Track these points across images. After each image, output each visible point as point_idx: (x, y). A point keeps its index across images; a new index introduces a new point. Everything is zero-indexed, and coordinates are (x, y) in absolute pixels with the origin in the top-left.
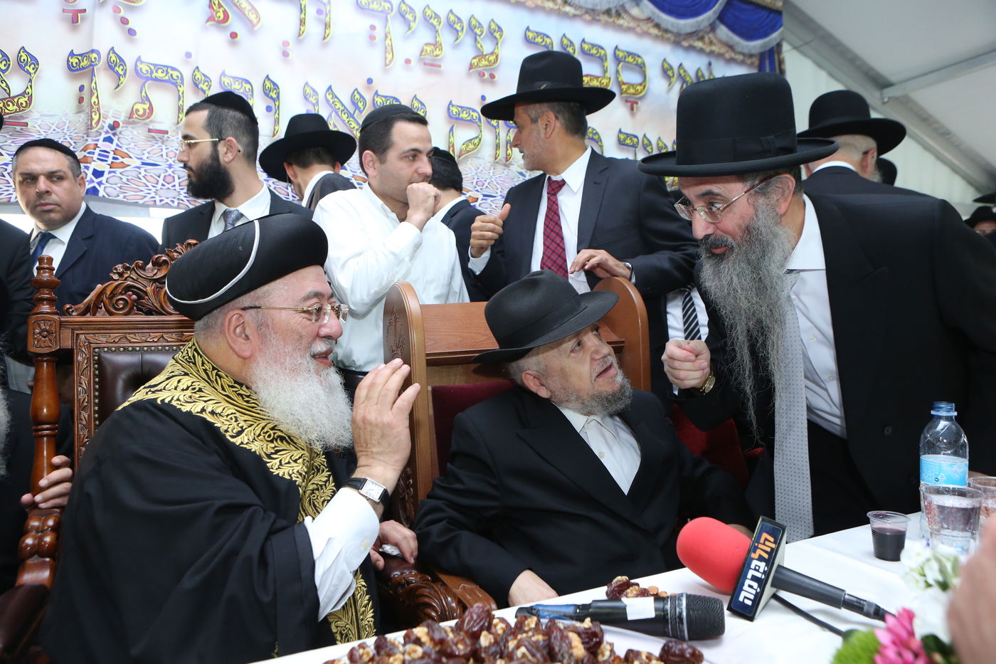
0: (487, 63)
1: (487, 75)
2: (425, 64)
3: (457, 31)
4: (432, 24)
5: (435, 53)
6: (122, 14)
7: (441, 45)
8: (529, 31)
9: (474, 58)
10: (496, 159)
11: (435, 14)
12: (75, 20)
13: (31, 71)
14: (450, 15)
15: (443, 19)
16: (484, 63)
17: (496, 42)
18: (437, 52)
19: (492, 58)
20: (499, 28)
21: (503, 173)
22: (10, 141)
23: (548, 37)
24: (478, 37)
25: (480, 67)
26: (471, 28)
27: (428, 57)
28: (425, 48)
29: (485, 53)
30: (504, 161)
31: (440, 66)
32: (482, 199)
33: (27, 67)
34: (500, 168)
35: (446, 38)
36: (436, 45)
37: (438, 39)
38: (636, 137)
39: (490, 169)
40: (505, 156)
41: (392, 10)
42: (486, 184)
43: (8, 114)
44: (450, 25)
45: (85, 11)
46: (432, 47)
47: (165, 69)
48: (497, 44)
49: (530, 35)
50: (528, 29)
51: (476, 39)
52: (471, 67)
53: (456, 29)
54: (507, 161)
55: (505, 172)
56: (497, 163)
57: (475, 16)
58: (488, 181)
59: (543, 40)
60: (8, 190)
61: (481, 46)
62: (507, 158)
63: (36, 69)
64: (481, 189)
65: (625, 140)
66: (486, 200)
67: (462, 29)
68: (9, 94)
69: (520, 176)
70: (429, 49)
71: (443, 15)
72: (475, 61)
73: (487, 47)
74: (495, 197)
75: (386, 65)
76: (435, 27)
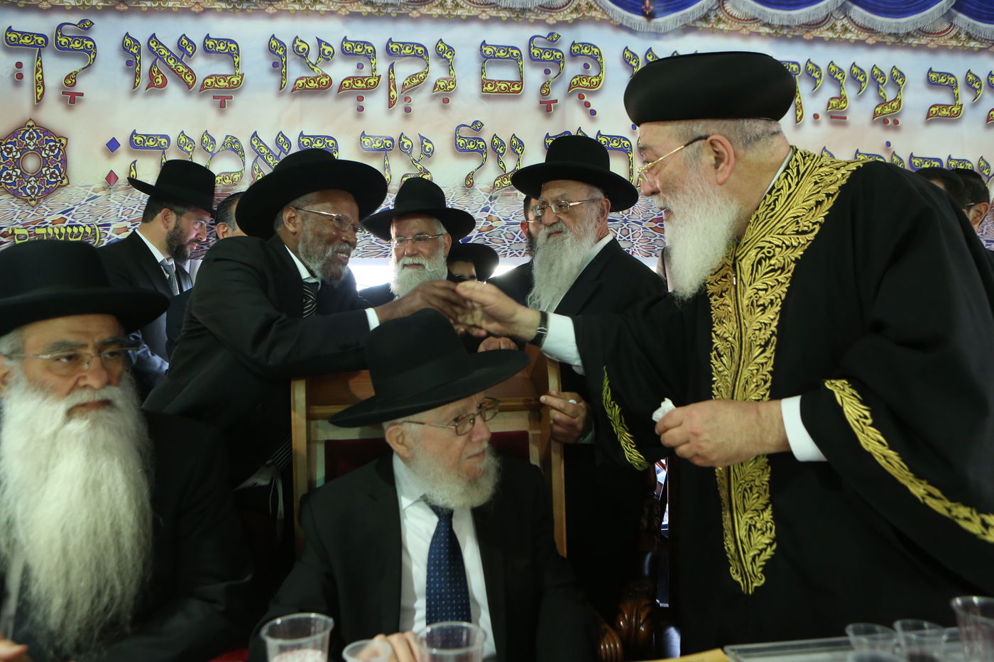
0: (890, 110)
1: (891, 122)
2: (832, 117)
3: (861, 82)
4: (836, 79)
5: (840, 106)
6: (585, 100)
7: (845, 97)
8: (932, 72)
9: (877, 106)
11: (840, 69)
12: (548, 110)
13: (520, 152)
14: (853, 68)
15: (847, 73)
16: (887, 110)
17: (898, 88)
18: (843, 105)
19: (895, 104)
20: (902, 74)
22: (505, 209)
23: (952, 76)
24: (880, 86)
25: (883, 114)
26: (874, 78)
27: (834, 110)
28: (832, 102)
29: (887, 101)
31: (845, 118)
33: (517, 149)
35: (850, 91)
36: (842, 98)
37: (842, 93)
41: (800, 70)
43: (504, 187)
44: (853, 77)
45: (556, 101)
46: (838, 100)
47: (618, 139)
48: (900, 90)
49: (933, 76)
50: (930, 71)
51: (878, 88)
52: (875, 115)
53: (859, 81)
57: (877, 65)
59: (947, 80)
60: (504, 248)
61: (884, 94)
63: (522, 150)
67: (865, 80)
68: (505, 171)
70: (834, 102)
71: (846, 69)
72: (878, 109)
73: (890, 94)
75: (797, 122)
76: (839, 81)
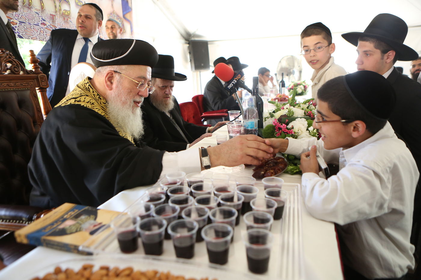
10: (23, 4)
21: (28, 12)
30: (28, 6)
32: (19, 24)
34: (26, 9)
38: (82, 2)
39: (21, 8)
40: (28, 3)
42: (20, 16)
54: (29, 6)
55: (29, 11)
56: (24, 6)
58: (21, 15)
62: (29, 4)
64: (18, 18)
65: (78, 3)
66: (21, 24)
69: (36, 14)
74: (26, 23)
